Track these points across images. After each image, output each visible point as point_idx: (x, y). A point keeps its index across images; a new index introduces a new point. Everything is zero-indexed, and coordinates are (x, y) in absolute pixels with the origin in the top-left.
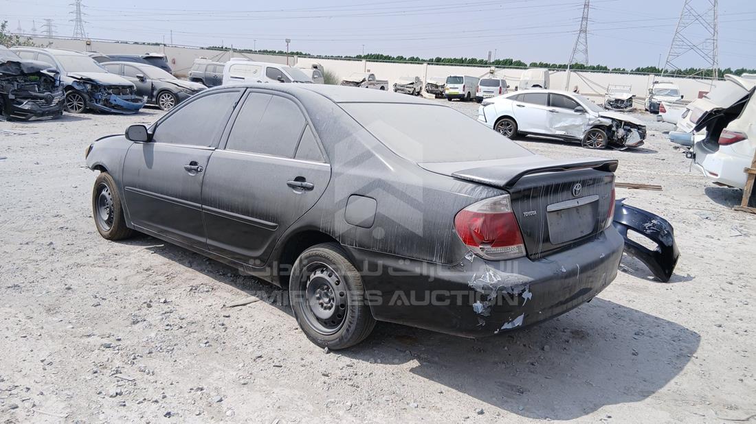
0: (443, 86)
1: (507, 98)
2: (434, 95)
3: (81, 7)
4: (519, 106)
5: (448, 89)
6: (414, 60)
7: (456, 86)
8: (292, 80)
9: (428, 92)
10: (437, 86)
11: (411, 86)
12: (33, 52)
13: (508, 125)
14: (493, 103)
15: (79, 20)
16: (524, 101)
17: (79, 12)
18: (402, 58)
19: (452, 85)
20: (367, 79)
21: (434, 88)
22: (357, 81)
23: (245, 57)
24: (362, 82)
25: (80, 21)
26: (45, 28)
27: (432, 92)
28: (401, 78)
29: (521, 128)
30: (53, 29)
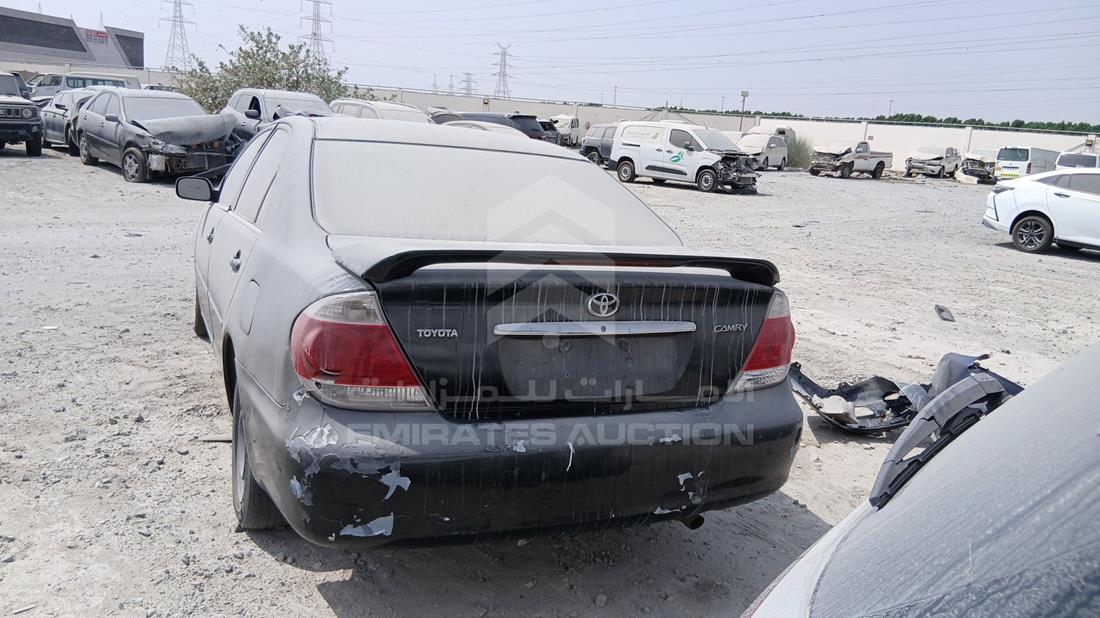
0: (992, 164)
1: (1040, 180)
2: (976, 179)
3: (507, 57)
4: (1059, 195)
5: (1000, 169)
6: (953, 122)
7: (1015, 163)
8: (705, 147)
9: (965, 172)
10: (982, 164)
11: (938, 162)
12: (357, 105)
13: (1037, 227)
14: (1012, 189)
15: (503, 74)
16: (1069, 186)
17: (503, 64)
18: (955, 120)
19: (1007, 163)
20: (853, 150)
21: (977, 167)
22: (836, 152)
23: (683, 118)
24: (844, 154)
25: (505, 76)
26: (464, 85)
27: (972, 173)
28: (921, 150)
29: (1060, 234)
30: (473, 85)
